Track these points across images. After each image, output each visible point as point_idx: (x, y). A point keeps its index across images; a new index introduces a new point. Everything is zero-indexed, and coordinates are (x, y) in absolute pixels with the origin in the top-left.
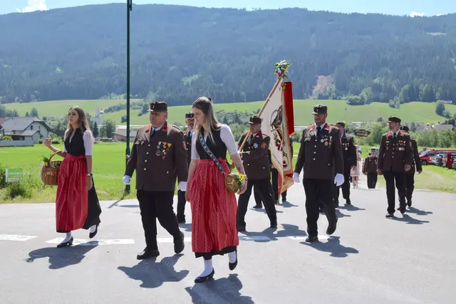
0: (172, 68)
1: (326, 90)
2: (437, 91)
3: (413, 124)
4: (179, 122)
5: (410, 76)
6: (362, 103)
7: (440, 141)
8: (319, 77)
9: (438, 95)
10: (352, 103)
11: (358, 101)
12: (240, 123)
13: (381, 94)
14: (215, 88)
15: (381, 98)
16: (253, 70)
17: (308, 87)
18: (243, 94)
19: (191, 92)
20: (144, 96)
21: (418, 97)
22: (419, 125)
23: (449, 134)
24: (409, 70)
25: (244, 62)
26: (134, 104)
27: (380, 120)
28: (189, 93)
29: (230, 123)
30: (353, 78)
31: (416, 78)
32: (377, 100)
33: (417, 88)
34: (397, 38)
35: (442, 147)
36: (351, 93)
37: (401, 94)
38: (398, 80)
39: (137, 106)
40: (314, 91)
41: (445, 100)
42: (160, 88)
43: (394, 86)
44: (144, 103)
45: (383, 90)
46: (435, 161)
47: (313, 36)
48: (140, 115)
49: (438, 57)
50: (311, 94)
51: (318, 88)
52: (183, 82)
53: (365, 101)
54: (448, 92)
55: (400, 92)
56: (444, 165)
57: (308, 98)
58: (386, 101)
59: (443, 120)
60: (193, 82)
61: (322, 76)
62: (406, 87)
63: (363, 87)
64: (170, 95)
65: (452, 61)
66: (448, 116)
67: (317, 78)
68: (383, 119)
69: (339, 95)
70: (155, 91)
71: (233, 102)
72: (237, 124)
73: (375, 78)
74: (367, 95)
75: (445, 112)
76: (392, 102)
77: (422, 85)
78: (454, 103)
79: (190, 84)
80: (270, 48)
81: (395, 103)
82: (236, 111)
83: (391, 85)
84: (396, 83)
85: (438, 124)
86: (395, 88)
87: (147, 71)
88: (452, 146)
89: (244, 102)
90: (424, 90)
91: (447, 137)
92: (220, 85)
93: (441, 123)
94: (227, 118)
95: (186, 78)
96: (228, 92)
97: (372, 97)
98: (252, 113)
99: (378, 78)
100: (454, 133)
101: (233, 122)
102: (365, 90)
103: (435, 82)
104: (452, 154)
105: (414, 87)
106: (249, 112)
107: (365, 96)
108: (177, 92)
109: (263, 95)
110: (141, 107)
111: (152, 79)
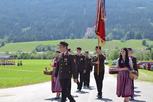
1: (91, 34)
2: (142, 34)
4: (20, 50)
5: (130, 27)
6: (108, 40)
7: (144, 58)
8: (88, 28)
9: (143, 36)
11: (106, 39)
12: (51, 50)
13: (117, 36)
14: (38, 34)
15: (117, 38)
16: (57, 25)
17: (83, 33)
18: (52, 36)
19: (26, 36)
20: (2, 38)
21: (134, 38)
22: (135, 50)
23: (148, 54)
24: (129, 25)
25: (52, 21)
27: (117, 48)
28: (25, 36)
29: (46, 50)
31: (132, 28)
32: (115, 38)
33: (133, 33)
34: (123, 10)
35: (146, 60)
37: (126, 36)
38: (124, 29)
40: (85, 35)
41: (146, 38)
42: (10, 34)
44: (2, 41)
45: (118, 34)
46: (142, 67)
47: (85, 9)
48: (0, 47)
49: (142, 19)
51: (87, 33)
52: (22, 31)
54: (147, 35)
55: (126, 34)
56: (147, 69)
57: (83, 38)
58: (119, 39)
59: (146, 48)
60: (27, 30)
61: (89, 28)
62: (128, 32)
64: (16, 37)
65: (149, 20)
66: (148, 46)
67: (87, 29)
68: (118, 47)
70: (8, 35)
71: (47, 40)
72: (49, 51)
73: (114, 28)
74: (110, 36)
75: (146, 44)
76: (122, 40)
77: (136, 32)
78: (150, 40)
79: (26, 32)
80: (64, 14)
81: (124, 40)
82: (49, 44)
83: (121, 32)
84: (124, 30)
85: (143, 50)
86: (123, 33)
87: (4, 25)
88: (150, 60)
89: (52, 40)
90: (136, 34)
91: (148, 56)
92: (41, 32)
93: (145, 49)
94: (44, 48)
95: (24, 29)
96: (44, 36)
97: (113, 37)
98: (57, 46)
99: (115, 28)
100: (151, 54)
101: (47, 50)
102: (109, 34)
103: (142, 30)
104: (150, 64)
105: (132, 33)
106: (55, 45)
107: (109, 37)
108: (19, 36)
109: (62, 37)
110: (1, 43)
111: (6, 29)
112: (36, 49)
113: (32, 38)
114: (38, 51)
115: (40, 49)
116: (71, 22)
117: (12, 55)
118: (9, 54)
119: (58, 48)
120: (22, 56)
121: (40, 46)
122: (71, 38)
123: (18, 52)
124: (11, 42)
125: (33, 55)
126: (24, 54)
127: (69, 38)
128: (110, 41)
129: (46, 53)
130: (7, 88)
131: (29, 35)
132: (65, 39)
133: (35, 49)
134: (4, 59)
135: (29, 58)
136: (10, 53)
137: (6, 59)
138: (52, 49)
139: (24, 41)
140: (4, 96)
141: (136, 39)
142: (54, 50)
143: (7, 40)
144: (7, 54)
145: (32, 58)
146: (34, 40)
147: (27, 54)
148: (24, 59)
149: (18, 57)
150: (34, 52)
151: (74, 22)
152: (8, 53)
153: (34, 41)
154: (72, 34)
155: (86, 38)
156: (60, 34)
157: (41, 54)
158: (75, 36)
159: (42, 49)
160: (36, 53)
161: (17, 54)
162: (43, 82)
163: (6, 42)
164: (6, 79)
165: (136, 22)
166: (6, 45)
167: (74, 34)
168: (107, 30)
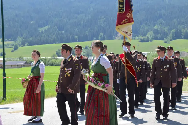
0: (31, 22)
5: (176, 24)
6: (147, 41)
10: (142, 41)
11: (145, 40)
13: (159, 35)
14: (59, 34)
15: (159, 37)
16: (82, 23)
17: (115, 32)
18: (76, 37)
20: (15, 39)
21: (181, 36)
22: (182, 53)
24: (175, 20)
25: (76, 18)
26: (8, 45)
28: (43, 37)
30: (141, 26)
31: (179, 25)
32: (156, 39)
33: (180, 31)
36: (141, 35)
37: (171, 35)
38: (169, 26)
39: (10, 46)
40: (119, 35)
42: (25, 35)
43: (166, 31)
44: (15, 44)
45: (160, 33)
48: (12, 51)
50: (117, 36)
52: (39, 31)
53: (150, 40)
55: (170, 33)
57: (115, 38)
58: (162, 39)
60: (45, 30)
62: (174, 30)
63: (148, 31)
64: (31, 39)
69: (134, 37)
70: (22, 36)
73: (155, 26)
74: (151, 36)
76: (165, 40)
77: (183, 29)
79: (43, 32)
80: (92, 9)
81: (167, 40)
83: (164, 30)
84: (168, 28)
87: (16, 24)
89: (77, 42)
90: (184, 32)
92: (62, 32)
95: (41, 28)
96: (67, 36)
97: (154, 37)
99: (157, 26)
102: (149, 33)
105: (178, 31)
107: (149, 37)
108: (36, 37)
109: (89, 37)
110: (13, 46)
111: (19, 29)
112: (57, 53)
113: (52, 39)
114: (59, 56)
116: (100, 19)
117: (27, 61)
118: (23, 60)
122: (100, 39)
124: (26, 45)
125: (53, 61)
128: (150, 42)
131: (48, 36)
132: (93, 40)
133: (55, 53)
134: (17, 66)
135: (48, 65)
136: (25, 58)
137: (20, 66)
139: (41, 44)
140: (17, 112)
141: (184, 39)
143: (21, 43)
144: (21, 60)
145: (52, 65)
146: (54, 42)
147: (46, 60)
150: (54, 57)
151: (104, 19)
152: (22, 58)
153: (54, 44)
154: (101, 33)
155: (119, 39)
156: (87, 35)
158: (105, 36)
160: (57, 59)
163: (20, 45)
164: (21, 91)
165: (184, 17)
166: (20, 48)
167: (105, 34)
168: (146, 28)
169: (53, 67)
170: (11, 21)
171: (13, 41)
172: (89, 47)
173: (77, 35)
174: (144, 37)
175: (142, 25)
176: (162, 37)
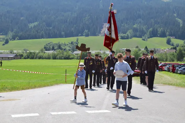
0: (22, 18)
2: (167, 31)
3: (155, 49)
4: (26, 48)
5: (153, 24)
6: (127, 38)
7: (169, 58)
8: (105, 24)
9: (167, 33)
10: (122, 38)
12: (61, 49)
14: (47, 30)
15: (137, 35)
16: (68, 20)
17: (98, 30)
18: (63, 33)
19: (33, 32)
20: (6, 34)
21: (157, 35)
22: (158, 50)
23: (173, 54)
24: (152, 20)
25: (63, 16)
27: (137, 47)
28: (32, 32)
29: (56, 49)
30: (122, 25)
31: (156, 25)
32: (135, 36)
33: (157, 30)
34: (146, 3)
35: (170, 61)
36: (122, 33)
37: (148, 33)
38: (146, 25)
39: (1, 40)
40: (102, 32)
41: (171, 36)
42: (15, 30)
44: (6, 38)
45: (139, 32)
46: (166, 69)
47: (101, 1)
48: (3, 45)
49: (167, 13)
50: (100, 33)
52: (29, 27)
53: (129, 37)
54: (173, 32)
55: (148, 32)
56: (171, 71)
57: (98, 35)
58: (140, 37)
59: (170, 47)
60: (35, 26)
62: (151, 29)
63: (128, 29)
64: (21, 33)
65: (174, 16)
66: (173, 45)
67: (103, 25)
68: (139, 47)
70: (12, 31)
71: (57, 37)
73: (134, 25)
75: (171, 43)
76: (143, 38)
77: (159, 28)
78: (176, 38)
79: (33, 28)
80: (77, 8)
81: (145, 38)
82: (59, 42)
83: (142, 29)
84: (145, 27)
85: (167, 49)
86: (145, 30)
87: (8, 19)
88: (175, 61)
89: (63, 37)
90: (160, 31)
91: (173, 56)
92: (50, 28)
93: (169, 49)
94: (54, 47)
95: (30, 24)
96: (54, 32)
97: (133, 35)
98: (68, 44)
99: (136, 24)
100: (176, 54)
101: (58, 49)
102: (129, 31)
103: (166, 27)
104: (175, 65)
105: (155, 30)
106: (66, 43)
107: (129, 34)
108: (25, 32)
109: (74, 34)
110: (4, 40)
111: (10, 24)
112: (45, 48)
113: (40, 35)
114: (46, 50)
115: (50, 48)
116: (85, 17)
117: (17, 54)
118: (14, 53)
119: (69, 47)
120: (29, 56)
121: (49, 44)
122: (85, 36)
123: (23, 51)
124: (16, 39)
125: (41, 54)
126: (31, 53)
127: (82, 35)
128: (130, 40)
129: (55, 52)
130: (11, 91)
131: (37, 31)
132: (78, 36)
133: (43, 47)
134: (8, 58)
135: (37, 58)
136: (15, 51)
137: (11, 59)
138: (63, 48)
139: (30, 39)
140: (7, 100)
141: (160, 37)
142: (66, 49)
143: (11, 37)
144: (11, 53)
145: (40, 58)
146: (42, 37)
147: (34, 53)
148: (30, 59)
149: (24, 56)
150: (42, 51)
151: (89, 17)
152: (12, 51)
153: (43, 39)
154: (86, 30)
155: (102, 36)
156: (72, 31)
157: (50, 53)
158: (89, 33)
159: (52, 48)
160: (45, 53)
161: (22, 53)
162: (52, 85)
163: (11, 39)
164: (11, 82)
165: (160, 17)
166: (11, 42)
167: (89, 31)
168: (126, 26)
169: (41, 60)
170: (3, 17)
171: (4, 35)
172: (74, 42)
173: (64, 31)
174: (124, 35)
175: (122, 23)
176: (141, 34)
